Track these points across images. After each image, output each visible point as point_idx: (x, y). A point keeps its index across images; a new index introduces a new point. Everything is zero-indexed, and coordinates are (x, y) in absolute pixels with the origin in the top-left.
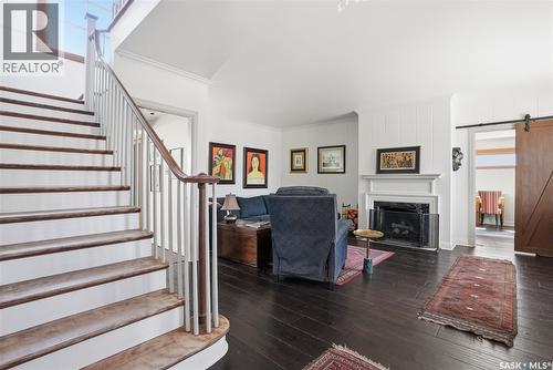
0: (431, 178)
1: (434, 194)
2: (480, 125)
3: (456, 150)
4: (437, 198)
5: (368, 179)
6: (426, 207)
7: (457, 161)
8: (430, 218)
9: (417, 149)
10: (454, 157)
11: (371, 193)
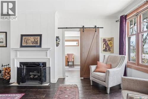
0: (46, 50)
1: (48, 58)
2: (67, 28)
3: (57, 37)
4: (49, 59)
5: (16, 50)
6: (44, 64)
7: (58, 42)
8: (47, 69)
9: (40, 36)
10: (57, 40)
11: (18, 58)
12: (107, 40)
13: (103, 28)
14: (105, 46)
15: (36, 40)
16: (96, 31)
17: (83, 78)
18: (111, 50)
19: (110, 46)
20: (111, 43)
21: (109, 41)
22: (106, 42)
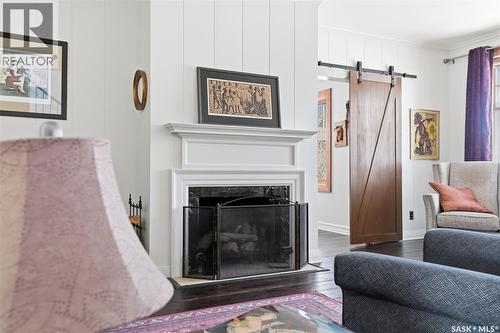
1: (299, 169)
9: (273, 82)
11: (184, 169)
12: (424, 117)
13: (415, 77)
14: (419, 136)
15: (259, 99)
16: (392, 86)
17: (364, 244)
18: (433, 149)
19: (431, 137)
20: (433, 129)
21: (429, 120)
22: (421, 124)
